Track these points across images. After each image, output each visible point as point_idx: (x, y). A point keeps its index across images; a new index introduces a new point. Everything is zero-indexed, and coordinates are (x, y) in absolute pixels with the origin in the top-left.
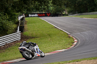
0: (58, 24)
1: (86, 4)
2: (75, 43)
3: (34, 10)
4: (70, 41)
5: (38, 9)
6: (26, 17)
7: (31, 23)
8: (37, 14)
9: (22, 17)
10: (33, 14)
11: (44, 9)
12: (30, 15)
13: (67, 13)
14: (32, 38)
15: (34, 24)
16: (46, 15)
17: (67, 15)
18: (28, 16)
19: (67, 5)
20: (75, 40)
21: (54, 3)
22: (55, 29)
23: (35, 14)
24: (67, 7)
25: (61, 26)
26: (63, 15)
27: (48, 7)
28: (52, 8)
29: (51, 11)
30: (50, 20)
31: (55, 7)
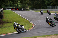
0: (23, 15)
1: (40, 4)
2: (33, 27)
3: (9, 6)
4: (30, 25)
5: (11, 6)
6: (4, 10)
7: (7, 14)
8: (11, 8)
9: (1, 10)
10: (8, 8)
11: (15, 6)
12: (6, 9)
13: (29, 9)
14: (8, 23)
15: (9, 15)
16: (16, 9)
17: (29, 10)
18: (5, 10)
19: (29, 4)
20: (33, 25)
21: (21, 2)
22: (21, 18)
23: (9, 8)
24: (29, 5)
25: (25, 16)
26: (27, 10)
27: (17, 5)
28: (20, 5)
29: (19, 7)
30: (19, 12)
31: (22, 5)
